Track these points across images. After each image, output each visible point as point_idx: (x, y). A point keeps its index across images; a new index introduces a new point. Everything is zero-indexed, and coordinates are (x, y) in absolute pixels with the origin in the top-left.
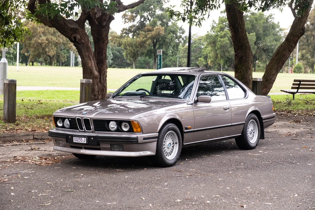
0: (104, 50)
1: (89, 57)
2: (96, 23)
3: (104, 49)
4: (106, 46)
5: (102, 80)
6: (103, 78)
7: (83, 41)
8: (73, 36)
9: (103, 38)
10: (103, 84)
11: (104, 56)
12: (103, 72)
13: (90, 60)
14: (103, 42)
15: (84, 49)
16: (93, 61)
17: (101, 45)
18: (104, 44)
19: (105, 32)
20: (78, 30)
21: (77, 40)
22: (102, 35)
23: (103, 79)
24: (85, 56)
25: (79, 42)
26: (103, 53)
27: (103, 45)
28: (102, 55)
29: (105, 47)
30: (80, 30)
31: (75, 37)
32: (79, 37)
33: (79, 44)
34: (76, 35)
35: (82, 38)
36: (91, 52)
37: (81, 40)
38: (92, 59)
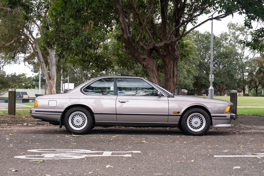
1: (154, 77)
2: (161, 54)
4: (169, 69)
7: (149, 66)
8: (142, 63)
9: (167, 64)
11: (169, 76)
14: (167, 67)
15: (150, 71)
16: (157, 79)
17: (166, 69)
19: (167, 59)
20: (146, 59)
21: (144, 66)
22: (166, 62)
24: (151, 76)
25: (146, 67)
26: (168, 74)
28: (168, 76)
29: (169, 70)
30: (147, 59)
31: (143, 64)
32: (146, 64)
33: (146, 68)
34: (144, 63)
35: (148, 64)
36: (155, 73)
37: (147, 66)
38: (155, 78)
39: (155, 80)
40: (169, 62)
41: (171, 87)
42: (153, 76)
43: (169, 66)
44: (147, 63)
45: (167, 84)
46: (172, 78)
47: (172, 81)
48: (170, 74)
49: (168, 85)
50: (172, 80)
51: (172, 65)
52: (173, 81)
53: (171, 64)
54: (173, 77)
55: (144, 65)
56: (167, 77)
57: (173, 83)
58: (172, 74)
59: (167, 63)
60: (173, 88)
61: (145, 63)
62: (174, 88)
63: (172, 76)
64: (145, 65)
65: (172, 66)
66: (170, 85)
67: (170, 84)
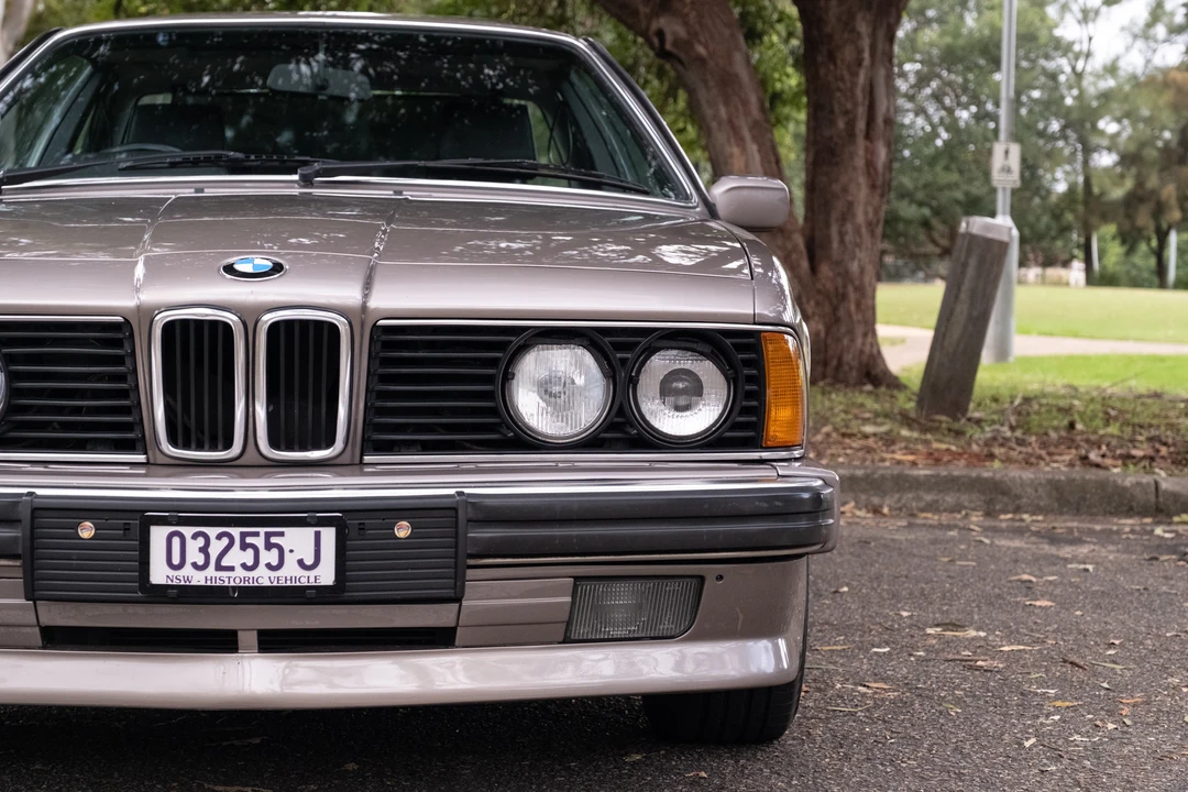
0: (838, 94)
1: (735, 129)
3: (839, 90)
4: (847, 76)
5: (835, 245)
6: (842, 235)
7: (701, 50)
8: (654, 26)
9: (830, 37)
10: (838, 263)
11: (841, 124)
12: (839, 206)
13: (740, 141)
14: (832, 57)
15: (708, 88)
16: (755, 147)
17: (822, 71)
18: (835, 64)
21: (668, 46)
23: (842, 241)
24: (714, 125)
25: (682, 56)
26: (832, 112)
27: (832, 67)
28: (832, 123)
29: (842, 80)
31: (660, 34)
32: (681, 32)
33: (681, 63)
34: (662, 22)
35: (694, 35)
36: (745, 103)
37: (686, 45)
38: (746, 134)
39: (744, 149)
40: (848, 24)
41: (850, 205)
42: (730, 121)
43: (848, 53)
44: (686, 24)
45: (824, 179)
46: (861, 143)
47: (860, 162)
48: (849, 106)
49: (836, 187)
50: (861, 152)
51: (866, 43)
52: (870, 164)
53: (859, 34)
54: (868, 136)
55: (669, 38)
56: (827, 133)
57: (869, 173)
58: (861, 111)
59: (828, 30)
60: (866, 213)
61: (672, 28)
62: (870, 210)
63: (861, 125)
64: (675, 43)
65: (866, 55)
66: (845, 190)
67: (844, 179)
